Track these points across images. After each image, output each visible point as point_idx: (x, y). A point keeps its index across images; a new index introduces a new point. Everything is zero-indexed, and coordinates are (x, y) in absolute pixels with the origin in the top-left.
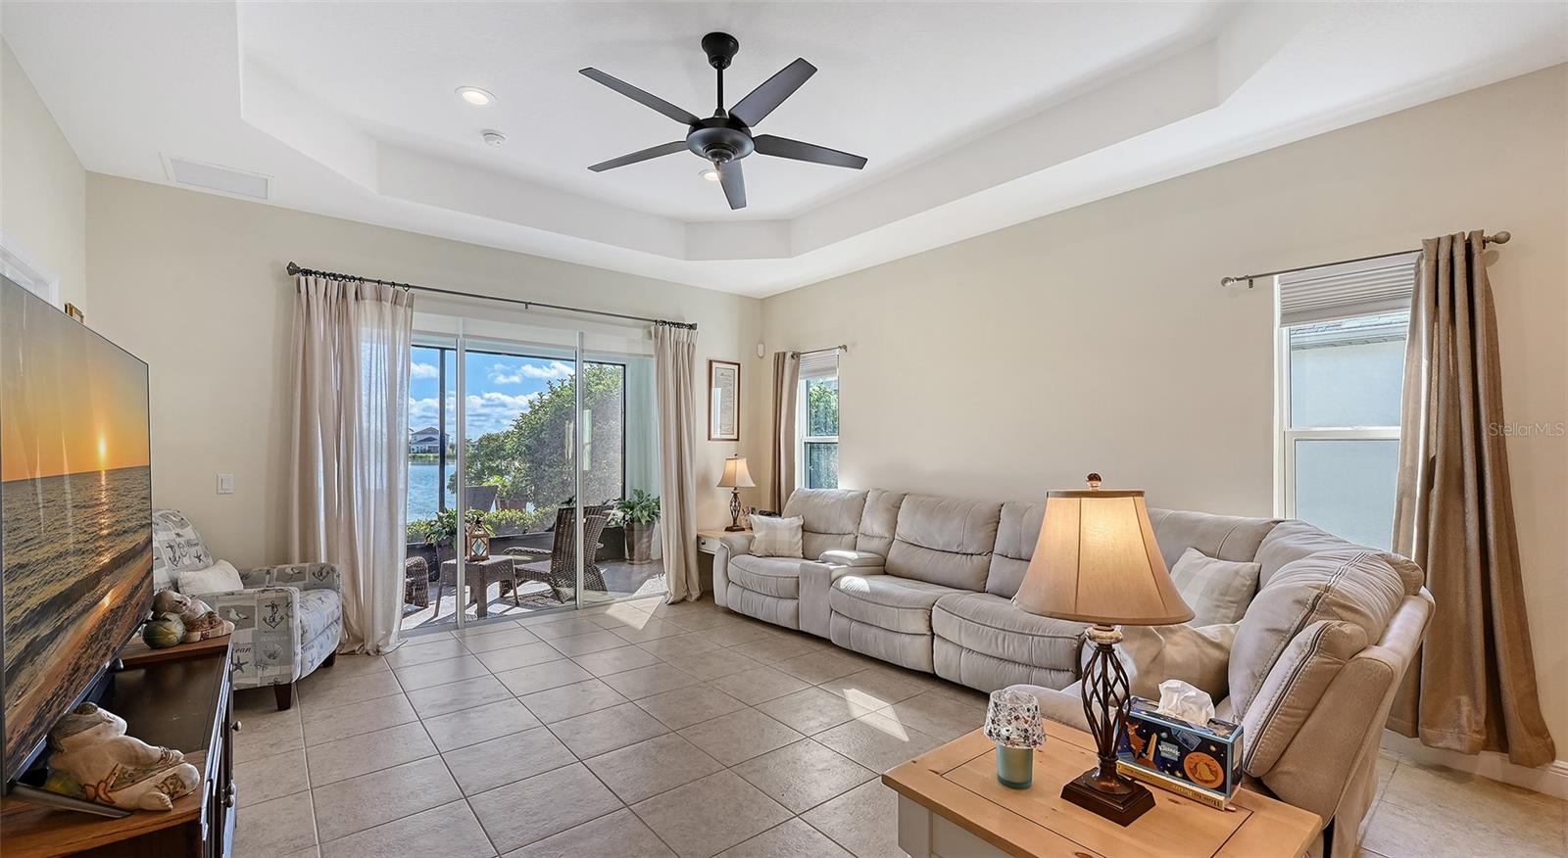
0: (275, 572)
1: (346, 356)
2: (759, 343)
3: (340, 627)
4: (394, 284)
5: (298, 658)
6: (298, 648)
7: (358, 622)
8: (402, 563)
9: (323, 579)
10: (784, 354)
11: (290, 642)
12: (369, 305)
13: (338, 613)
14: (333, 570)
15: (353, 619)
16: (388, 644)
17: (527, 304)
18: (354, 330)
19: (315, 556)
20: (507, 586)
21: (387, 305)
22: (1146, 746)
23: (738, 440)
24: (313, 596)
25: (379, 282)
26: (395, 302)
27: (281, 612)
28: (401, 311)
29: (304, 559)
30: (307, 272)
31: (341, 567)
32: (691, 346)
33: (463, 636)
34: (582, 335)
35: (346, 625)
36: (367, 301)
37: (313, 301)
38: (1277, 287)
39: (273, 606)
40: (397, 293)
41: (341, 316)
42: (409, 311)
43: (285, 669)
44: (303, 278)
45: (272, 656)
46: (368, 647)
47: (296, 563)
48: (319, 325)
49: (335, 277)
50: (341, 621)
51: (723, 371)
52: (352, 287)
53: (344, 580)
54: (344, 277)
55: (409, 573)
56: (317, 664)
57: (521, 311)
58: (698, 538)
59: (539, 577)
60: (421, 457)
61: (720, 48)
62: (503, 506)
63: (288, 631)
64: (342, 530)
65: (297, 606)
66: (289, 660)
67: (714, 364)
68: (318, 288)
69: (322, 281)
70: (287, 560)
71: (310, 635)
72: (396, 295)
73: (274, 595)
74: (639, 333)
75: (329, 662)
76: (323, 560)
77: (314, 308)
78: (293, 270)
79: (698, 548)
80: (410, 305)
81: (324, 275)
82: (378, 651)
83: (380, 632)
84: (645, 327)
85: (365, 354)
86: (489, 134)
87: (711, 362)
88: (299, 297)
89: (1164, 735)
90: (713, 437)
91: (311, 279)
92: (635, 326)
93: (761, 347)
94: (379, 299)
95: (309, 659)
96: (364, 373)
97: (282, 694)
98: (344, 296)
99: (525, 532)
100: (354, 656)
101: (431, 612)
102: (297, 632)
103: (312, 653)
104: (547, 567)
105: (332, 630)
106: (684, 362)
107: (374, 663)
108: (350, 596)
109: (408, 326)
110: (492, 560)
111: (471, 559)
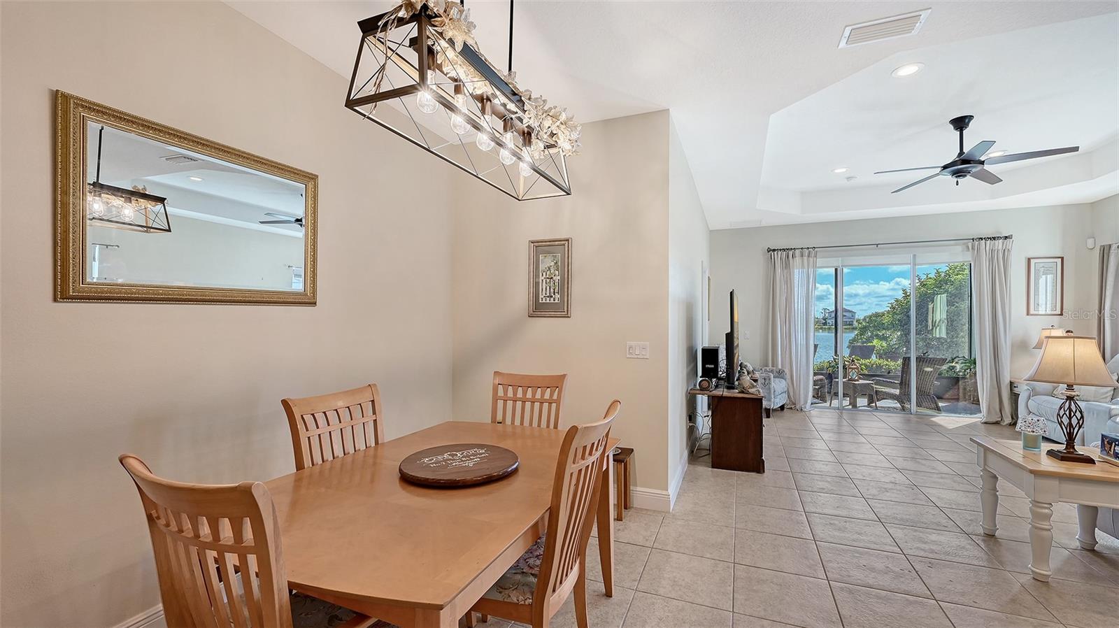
0: (763, 369)
1: (789, 282)
2: (1089, 238)
3: (787, 396)
4: (808, 248)
5: (773, 400)
6: (773, 396)
7: (793, 397)
8: (811, 378)
9: (780, 374)
10: (1110, 246)
11: (770, 393)
12: (798, 259)
13: (786, 389)
14: (784, 372)
15: (791, 394)
16: (805, 408)
17: (877, 245)
18: (792, 272)
19: (777, 367)
20: (871, 401)
21: (805, 258)
22: (1110, 448)
23: (1061, 314)
24: (777, 380)
25: (802, 248)
26: (809, 256)
27: (767, 382)
28: (811, 259)
29: (773, 366)
30: (774, 250)
31: (787, 371)
32: (1008, 251)
33: (841, 413)
34: (915, 256)
35: (789, 397)
37: (776, 261)
39: (765, 379)
40: (810, 252)
41: (787, 266)
42: (815, 259)
43: (769, 403)
44: (773, 253)
46: (798, 407)
47: (770, 367)
48: (779, 271)
49: (785, 250)
50: (787, 393)
51: (1042, 265)
52: (791, 253)
53: (788, 376)
54: (788, 249)
55: (815, 383)
56: (779, 406)
58: (1011, 383)
59: (893, 397)
61: (960, 123)
62: (881, 357)
63: (770, 389)
64: (787, 356)
65: (772, 380)
66: (770, 400)
67: (1033, 262)
68: (777, 256)
69: (780, 253)
70: (767, 366)
71: (777, 393)
72: (809, 253)
73: (764, 375)
74: (958, 249)
75: (782, 408)
76: (780, 367)
77: (777, 264)
78: (769, 250)
79: (1011, 390)
80: (815, 256)
81: (781, 250)
82: (802, 410)
83: (802, 402)
84: (964, 244)
85: (796, 281)
86: (849, 178)
87: (1029, 260)
88: (771, 261)
89: (1117, 443)
90: (1032, 313)
91: (775, 253)
92: (956, 245)
93: (1089, 241)
94: (802, 256)
95: (775, 403)
96: (796, 289)
97: (768, 413)
98: (788, 257)
99: (889, 373)
100: (791, 408)
101: (827, 404)
102: (772, 391)
103: (777, 400)
104: (897, 392)
105: (784, 394)
106: (1000, 265)
107: (800, 415)
108: (790, 384)
109: (815, 266)
110: (861, 382)
111: (849, 380)
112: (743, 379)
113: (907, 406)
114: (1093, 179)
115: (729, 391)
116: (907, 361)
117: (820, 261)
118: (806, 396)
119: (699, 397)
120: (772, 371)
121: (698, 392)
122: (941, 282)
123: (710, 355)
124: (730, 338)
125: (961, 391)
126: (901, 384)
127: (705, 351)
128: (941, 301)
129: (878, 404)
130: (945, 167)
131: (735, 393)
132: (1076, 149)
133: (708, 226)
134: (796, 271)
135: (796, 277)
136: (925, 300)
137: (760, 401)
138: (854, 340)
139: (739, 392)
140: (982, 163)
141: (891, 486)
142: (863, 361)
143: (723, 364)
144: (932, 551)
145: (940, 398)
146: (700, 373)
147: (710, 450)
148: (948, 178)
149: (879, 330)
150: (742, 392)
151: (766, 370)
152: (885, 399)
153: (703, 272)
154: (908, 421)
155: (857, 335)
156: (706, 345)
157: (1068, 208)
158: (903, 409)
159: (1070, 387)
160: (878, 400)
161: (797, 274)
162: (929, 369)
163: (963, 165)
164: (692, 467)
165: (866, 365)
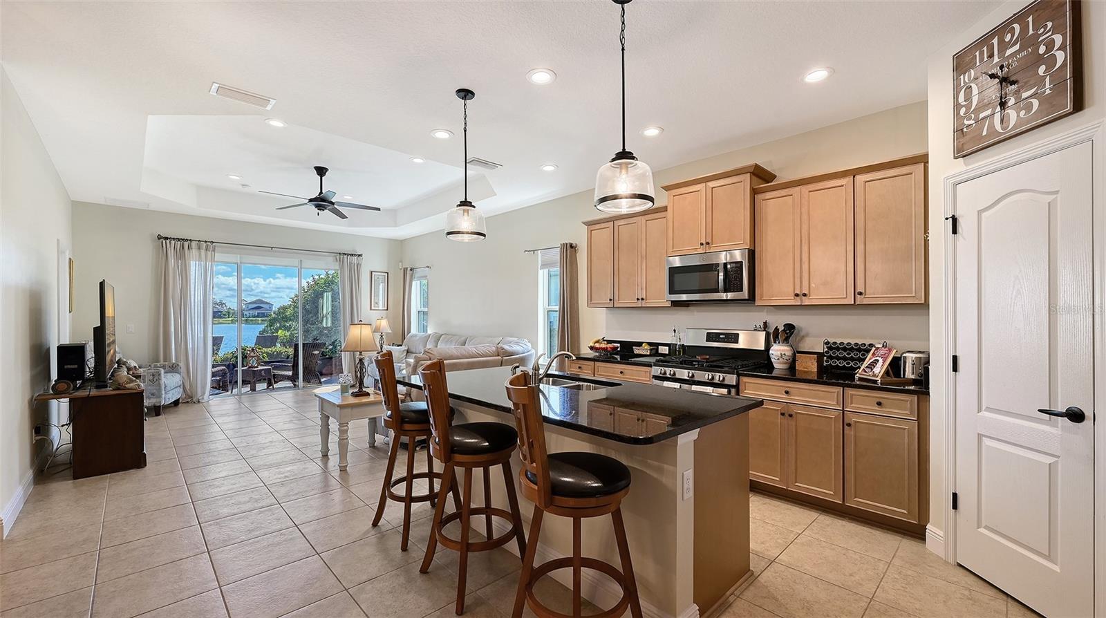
0: (152, 365)
2: (399, 262)
3: (182, 390)
4: (206, 242)
5: (163, 396)
6: (163, 392)
7: (189, 390)
8: (210, 370)
9: (173, 369)
10: (408, 268)
12: (194, 251)
13: (180, 383)
14: (178, 365)
15: (188, 387)
16: (203, 399)
17: (272, 248)
18: (187, 262)
19: (170, 360)
20: (270, 384)
21: (203, 252)
23: (387, 310)
24: (169, 375)
25: (199, 241)
26: (206, 249)
27: (156, 378)
28: (209, 253)
29: (165, 361)
30: (166, 238)
31: (182, 364)
32: (359, 265)
33: (241, 399)
34: (301, 261)
35: (184, 391)
36: (193, 250)
37: (169, 252)
38: (540, 254)
39: (153, 375)
40: (208, 246)
41: (181, 256)
42: (213, 253)
43: (158, 400)
44: (164, 241)
45: (153, 394)
46: (194, 400)
47: (162, 362)
48: (172, 261)
49: (179, 240)
50: (182, 387)
51: (378, 276)
52: (186, 244)
53: (183, 369)
54: (183, 240)
55: (214, 375)
56: (171, 401)
57: (269, 251)
59: (287, 378)
60: (251, 320)
61: (321, 171)
62: (284, 345)
63: (159, 385)
64: (182, 349)
65: (163, 375)
66: (160, 397)
67: (374, 273)
68: (171, 245)
69: (173, 242)
70: (158, 361)
71: (168, 388)
72: (207, 246)
73: (153, 371)
74: (331, 259)
75: (176, 403)
76: (174, 362)
77: (169, 255)
78: (160, 237)
80: (214, 250)
81: (174, 239)
82: (198, 401)
83: (199, 394)
84: (333, 256)
85: (192, 273)
86: (243, 186)
87: (372, 272)
88: (163, 250)
90: (373, 308)
91: (168, 241)
92: (329, 256)
93: (400, 264)
94: (199, 248)
95: (168, 398)
96: (192, 281)
97: (157, 411)
98: (183, 248)
99: (288, 358)
100: (187, 402)
101: (230, 392)
102: (163, 387)
103: (169, 395)
104: (290, 373)
105: (178, 389)
106: (355, 272)
107: (196, 406)
108: (186, 377)
109: (213, 260)
110: (260, 368)
111: (249, 367)
112: (117, 375)
113: (297, 383)
114: (396, 226)
115: (99, 390)
116: (296, 346)
117: (219, 256)
118: (204, 387)
119: (54, 403)
120: (164, 367)
121: (50, 397)
122: (329, 283)
123: (72, 354)
124: (99, 333)
125: (333, 366)
126: (293, 366)
127: (61, 349)
128: (327, 296)
129: (275, 386)
130: (311, 200)
131: (109, 391)
132: (379, 209)
133: (69, 197)
134: (192, 263)
135: (193, 268)
136: (318, 295)
137: (140, 395)
138: (264, 331)
139: (114, 390)
140: (333, 204)
141: (269, 444)
142: (265, 350)
143: (91, 363)
144: (286, 477)
145: (322, 374)
146: (54, 375)
147: (71, 463)
148: (312, 208)
149: (286, 321)
150: (118, 389)
151: (155, 366)
152: (281, 380)
153: (60, 252)
154: (297, 395)
155: (267, 326)
156: (66, 341)
157: (391, 241)
158: (295, 385)
159: (361, 353)
160: (276, 382)
161: (194, 267)
162: (316, 352)
163: (321, 202)
164: (40, 487)
165: (267, 353)
